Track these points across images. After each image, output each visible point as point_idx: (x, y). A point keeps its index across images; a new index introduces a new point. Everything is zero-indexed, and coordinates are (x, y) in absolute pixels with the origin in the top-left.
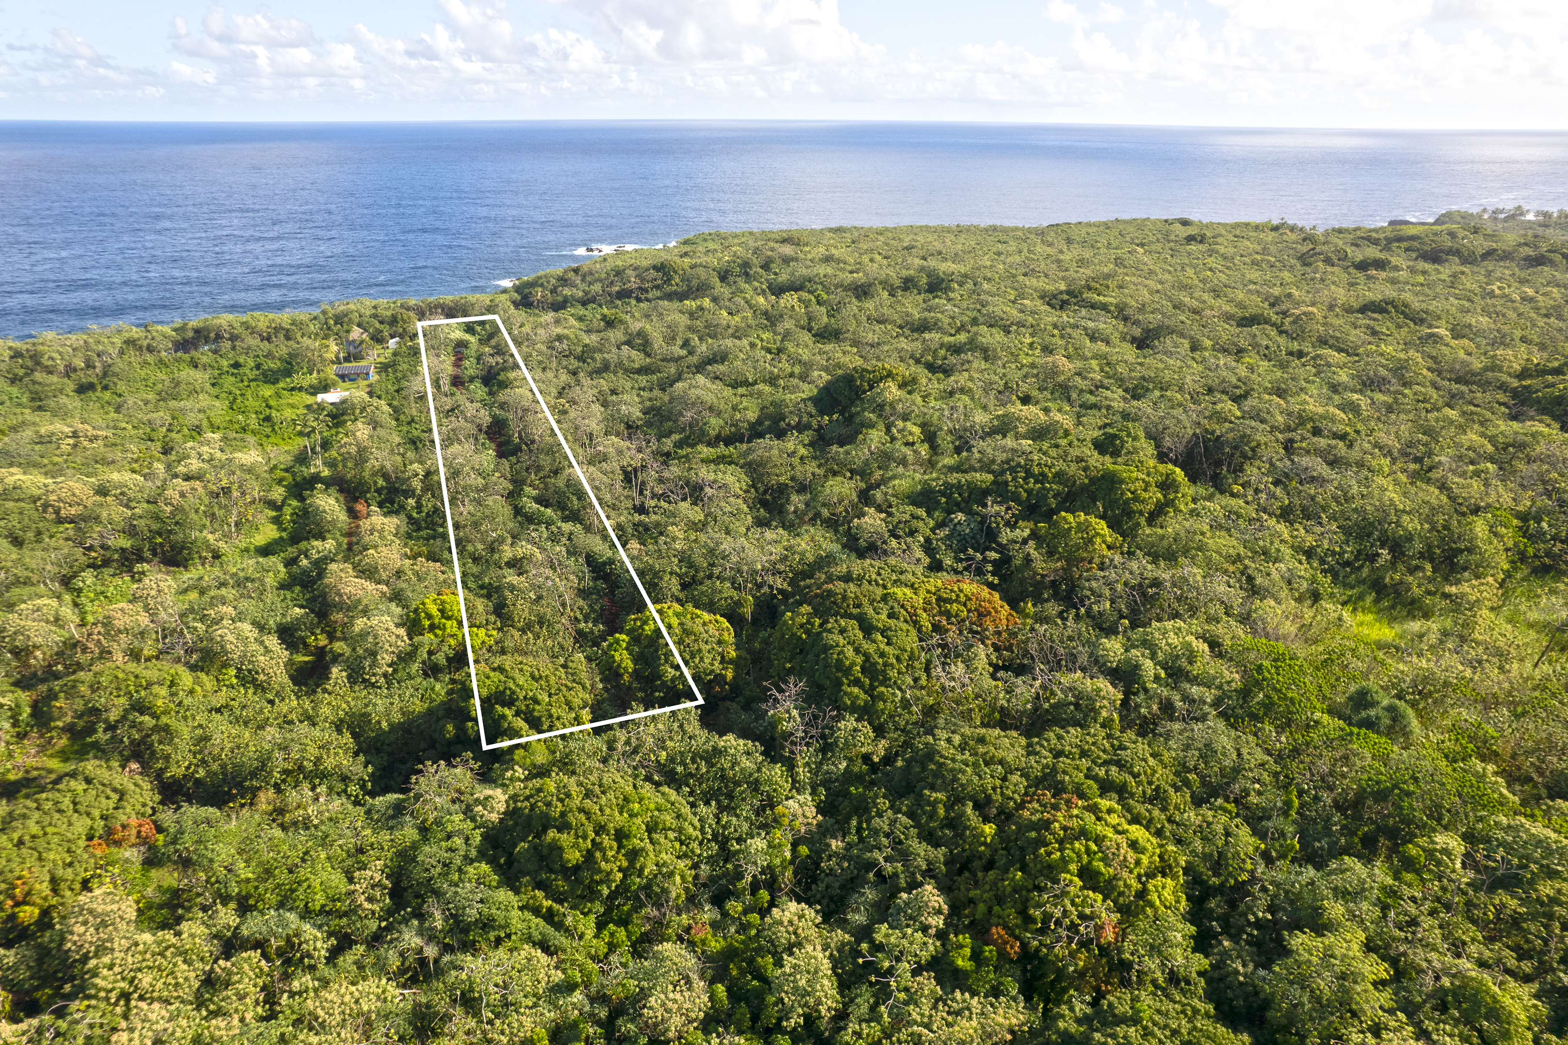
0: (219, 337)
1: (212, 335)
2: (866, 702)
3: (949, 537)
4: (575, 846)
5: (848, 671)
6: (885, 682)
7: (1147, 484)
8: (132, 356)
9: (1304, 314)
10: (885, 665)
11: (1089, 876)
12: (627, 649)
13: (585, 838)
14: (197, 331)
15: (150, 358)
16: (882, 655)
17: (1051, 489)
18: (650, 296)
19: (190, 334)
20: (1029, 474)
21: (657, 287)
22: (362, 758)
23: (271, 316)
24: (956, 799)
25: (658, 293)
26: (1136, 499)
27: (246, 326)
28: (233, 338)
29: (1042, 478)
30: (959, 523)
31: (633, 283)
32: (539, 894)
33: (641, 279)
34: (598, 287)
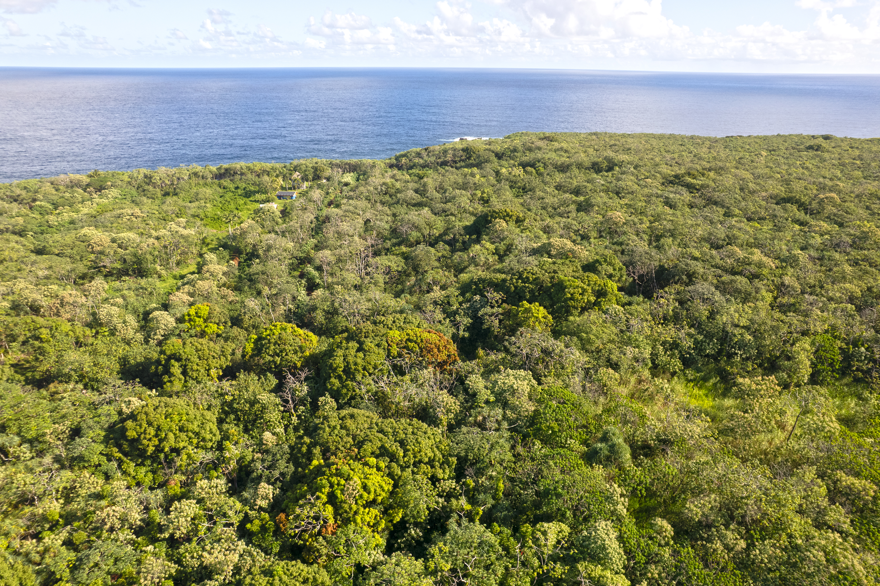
0: (235, 173)
1: (232, 172)
2: (338, 388)
3: (468, 308)
4: (135, 429)
5: (335, 370)
6: (353, 379)
7: (584, 291)
8: (194, 181)
9: (827, 198)
10: (355, 369)
11: (332, 499)
12: (253, 343)
13: (141, 427)
14: (226, 170)
15: (201, 182)
16: (356, 364)
17: (528, 287)
18: (458, 165)
19: (223, 171)
20: (520, 277)
21: (463, 161)
22: (120, 376)
23: (263, 164)
24: (314, 444)
25: (463, 164)
26: (572, 299)
27: (249, 168)
28: (242, 174)
29: (526, 280)
30: (476, 301)
31: (449, 157)
32: (115, 449)
33: (454, 155)
34: (433, 159)
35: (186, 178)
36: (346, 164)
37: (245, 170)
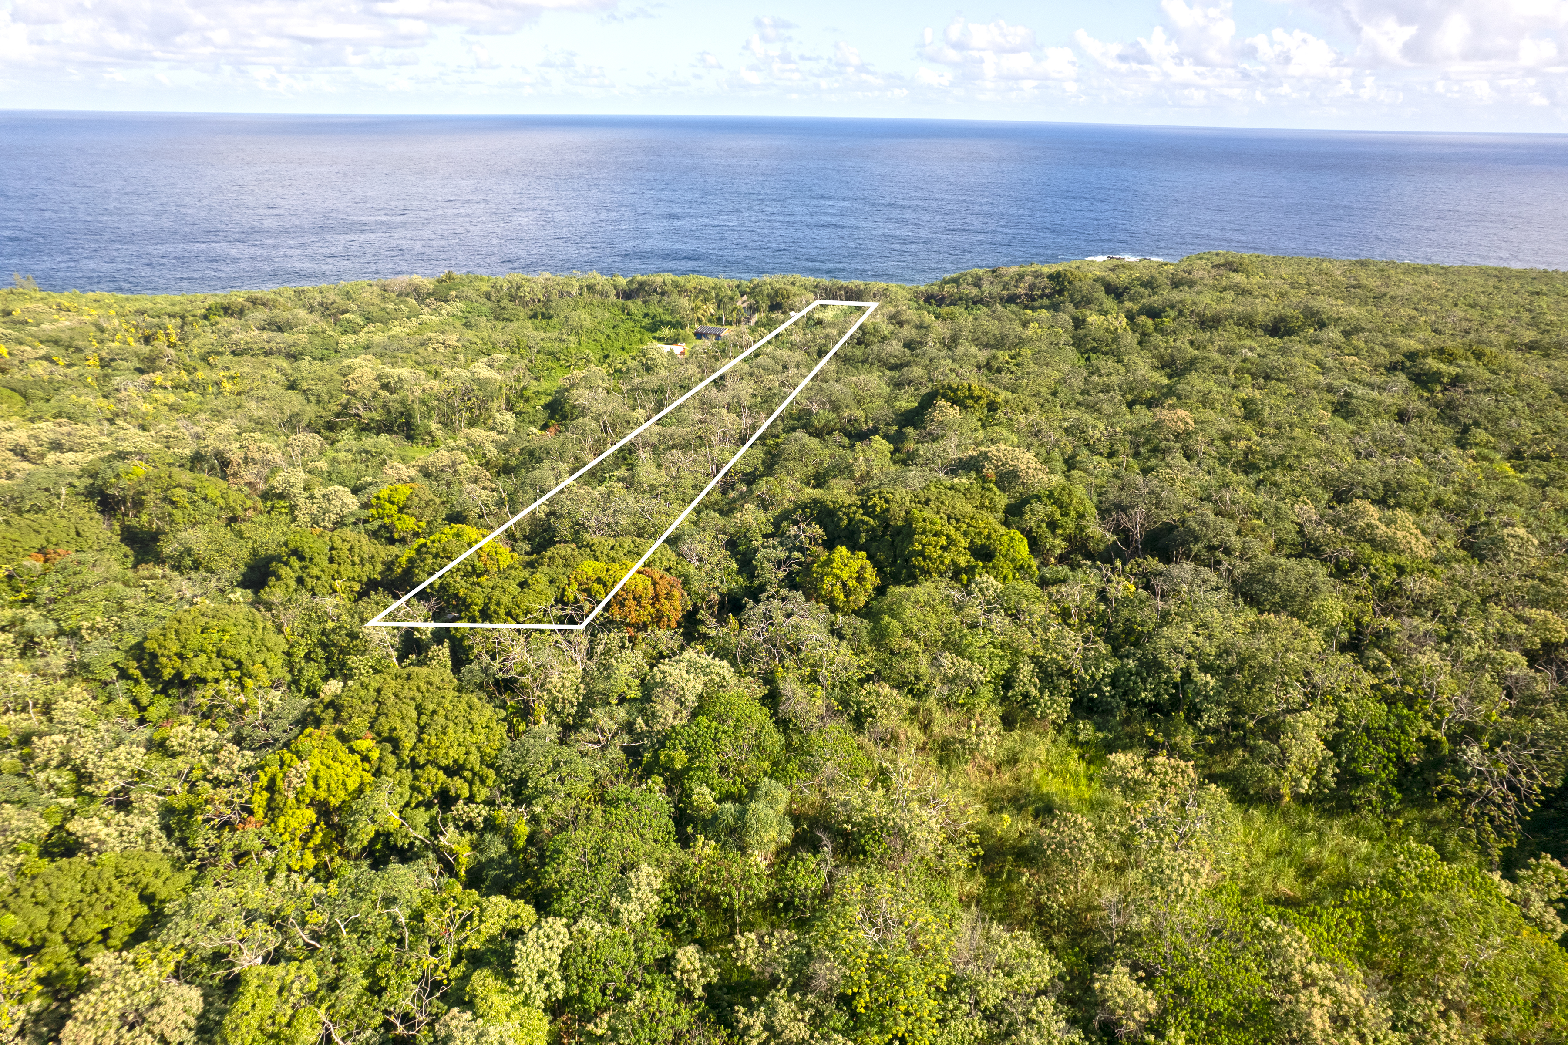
0: (654, 291)
1: (649, 289)
8: (585, 298)
14: (641, 284)
21: (1048, 296)
28: (664, 293)
31: (1023, 288)
33: (1032, 287)
34: (997, 290)
35: (574, 292)
36: (840, 288)
37: (668, 288)
